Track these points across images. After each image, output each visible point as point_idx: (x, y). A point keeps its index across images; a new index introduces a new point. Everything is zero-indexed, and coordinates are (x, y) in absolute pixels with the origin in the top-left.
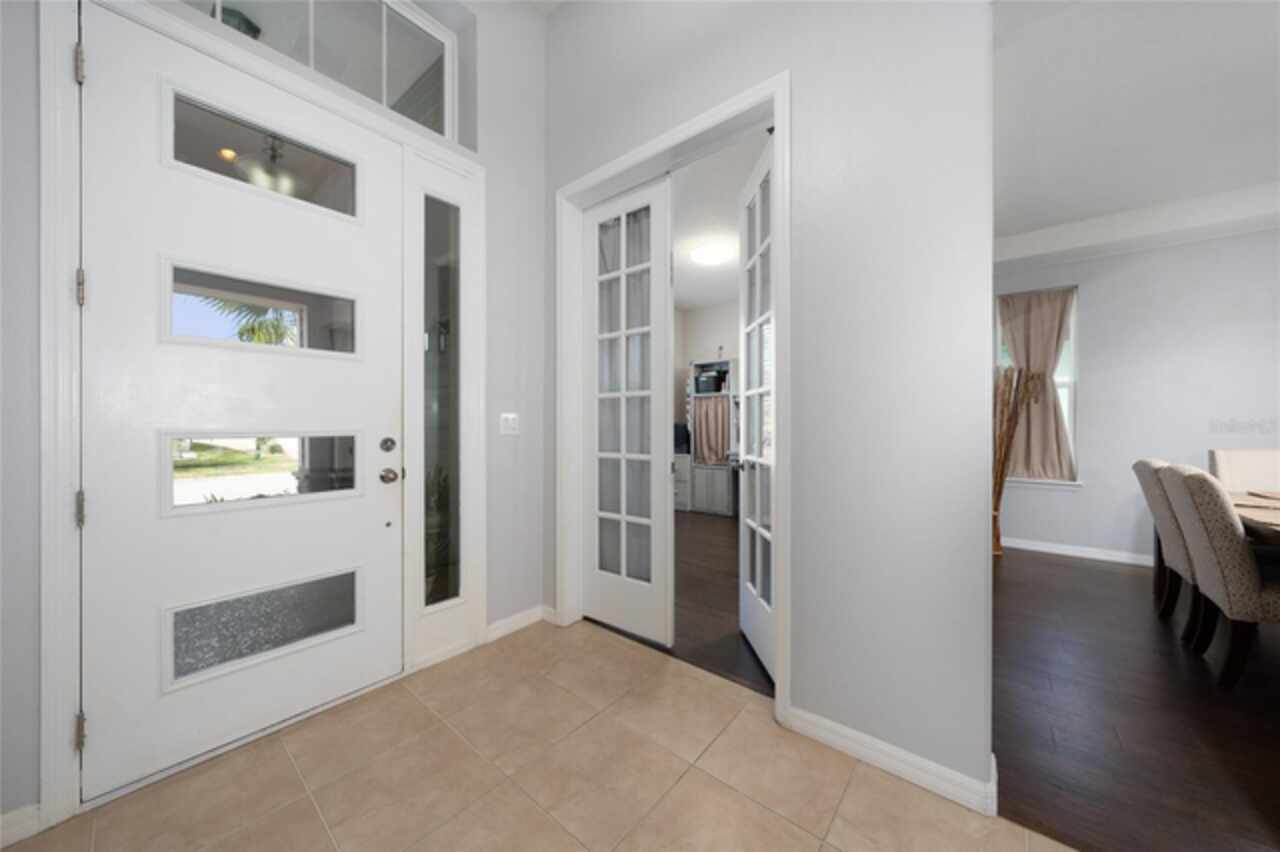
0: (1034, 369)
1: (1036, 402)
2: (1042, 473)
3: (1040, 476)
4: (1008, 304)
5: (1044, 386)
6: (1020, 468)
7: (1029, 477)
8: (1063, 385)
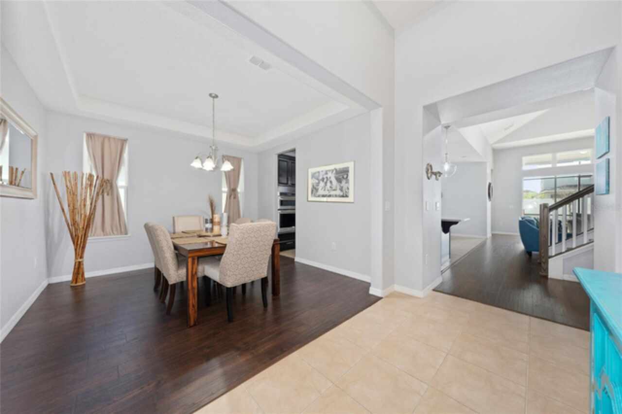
0: (106, 176)
1: (108, 194)
2: (112, 233)
3: (110, 235)
4: (91, 137)
5: (111, 186)
6: (99, 230)
7: (104, 235)
8: (122, 187)
